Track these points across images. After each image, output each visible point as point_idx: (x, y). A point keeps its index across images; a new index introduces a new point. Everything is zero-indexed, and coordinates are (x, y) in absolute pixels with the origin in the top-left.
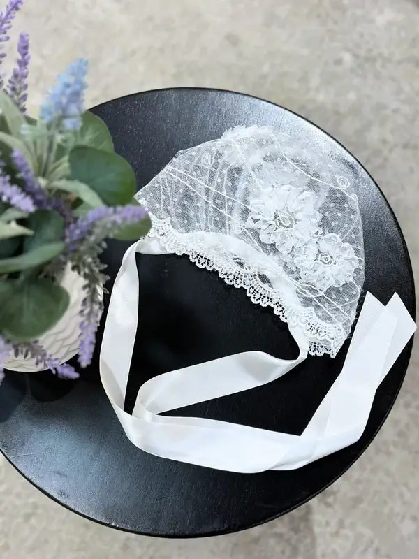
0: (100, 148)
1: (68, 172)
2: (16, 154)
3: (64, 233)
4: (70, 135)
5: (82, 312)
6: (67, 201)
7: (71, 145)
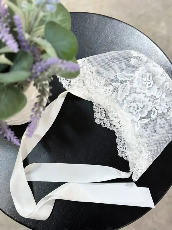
0: (63, 25)
1: (43, 34)
2: (16, 17)
3: (32, 67)
4: (48, 14)
5: (33, 109)
6: (39, 49)
7: (48, 19)
